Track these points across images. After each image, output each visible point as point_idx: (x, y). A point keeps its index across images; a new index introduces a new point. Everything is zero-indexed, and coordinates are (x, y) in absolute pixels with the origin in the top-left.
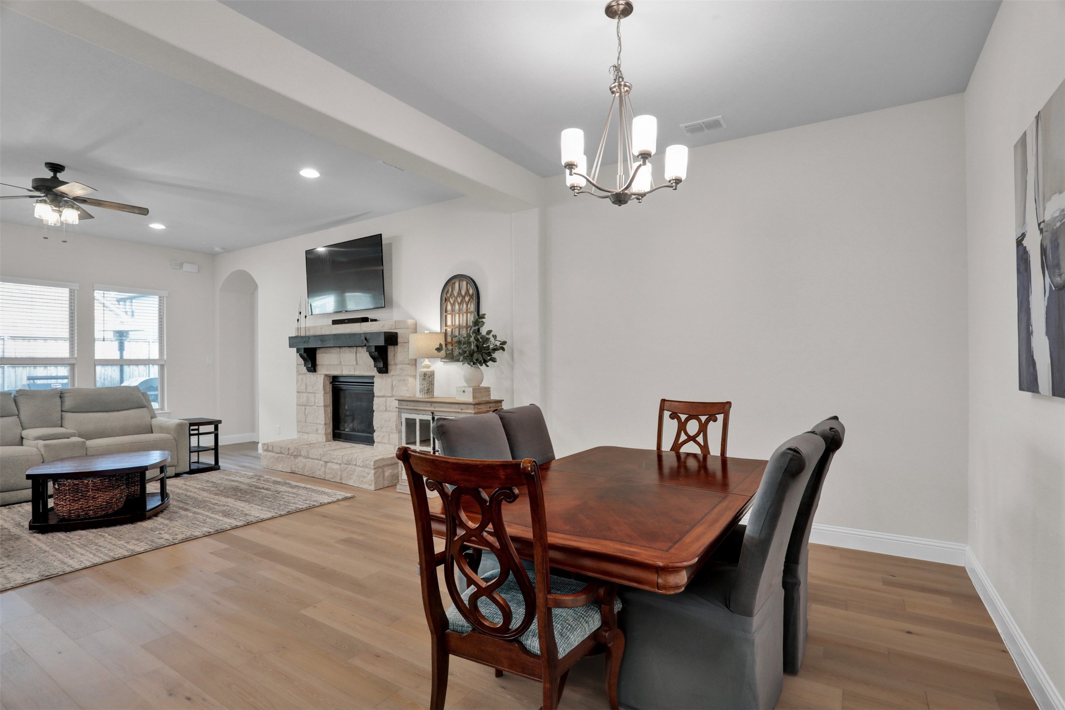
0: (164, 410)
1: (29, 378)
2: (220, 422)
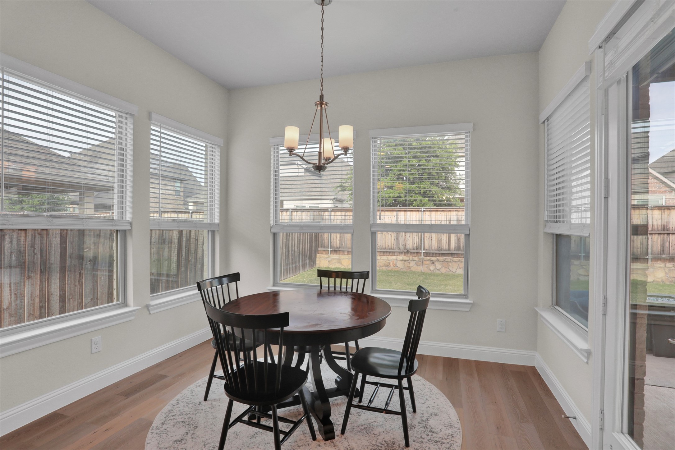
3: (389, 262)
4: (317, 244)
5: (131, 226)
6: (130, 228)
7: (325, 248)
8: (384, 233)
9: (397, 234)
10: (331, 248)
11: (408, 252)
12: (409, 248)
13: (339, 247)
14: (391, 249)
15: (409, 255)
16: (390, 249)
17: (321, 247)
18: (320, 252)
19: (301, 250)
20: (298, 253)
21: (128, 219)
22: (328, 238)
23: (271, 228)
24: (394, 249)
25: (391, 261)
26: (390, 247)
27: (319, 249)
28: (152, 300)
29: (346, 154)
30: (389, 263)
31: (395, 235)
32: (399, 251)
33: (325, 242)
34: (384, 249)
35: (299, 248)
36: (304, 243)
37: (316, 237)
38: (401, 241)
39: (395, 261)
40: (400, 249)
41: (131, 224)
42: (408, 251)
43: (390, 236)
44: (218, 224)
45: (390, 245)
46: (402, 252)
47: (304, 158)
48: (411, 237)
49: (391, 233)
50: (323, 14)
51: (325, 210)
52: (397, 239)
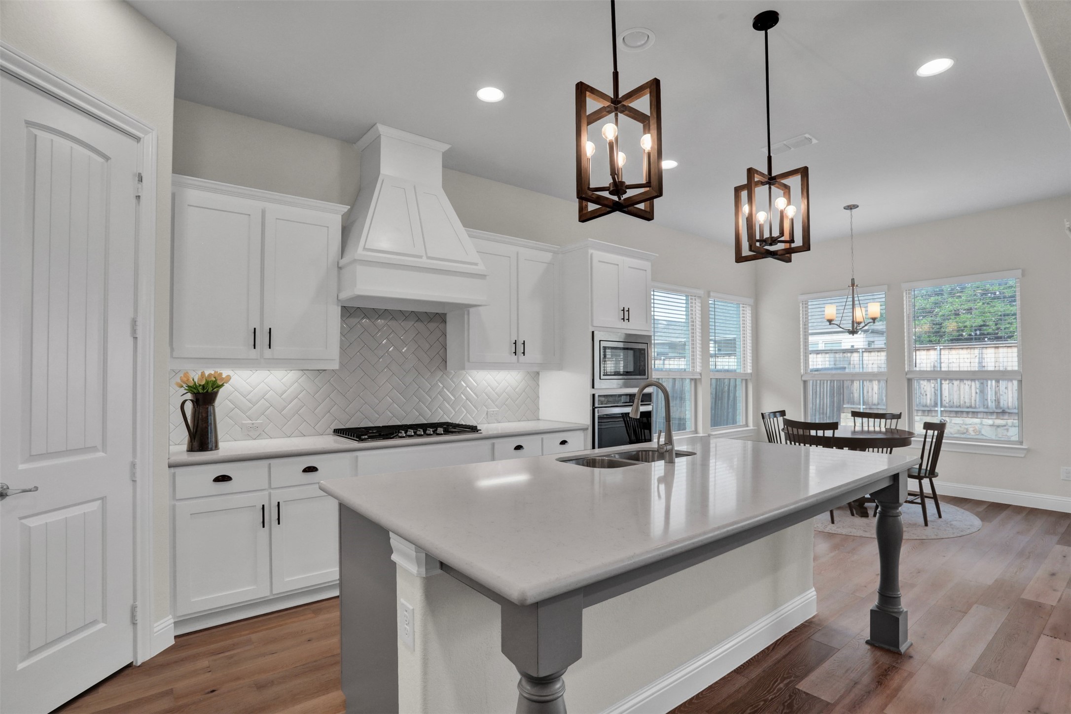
3: (966, 427)
4: (842, 399)
5: (701, 376)
6: (700, 377)
7: (854, 404)
8: (956, 383)
9: (982, 383)
10: (863, 405)
11: (1004, 412)
12: (1006, 406)
13: (876, 403)
14: (971, 407)
15: (1006, 417)
16: (968, 408)
17: (848, 403)
18: (845, 410)
19: (818, 406)
20: (814, 411)
21: (698, 371)
22: (858, 391)
23: (802, 376)
24: (975, 407)
25: (970, 426)
26: (968, 404)
27: (845, 406)
28: (712, 432)
29: (874, 322)
30: (967, 430)
31: (978, 386)
32: (986, 410)
33: (853, 397)
34: (957, 407)
35: (815, 404)
36: (822, 396)
37: (839, 388)
38: (990, 396)
39: (977, 427)
40: (987, 407)
41: (701, 374)
42: (1003, 410)
43: (967, 387)
44: (751, 374)
45: (967, 400)
46: (992, 413)
47: (841, 326)
48: (1010, 388)
49: (969, 382)
50: (851, 219)
51: (853, 350)
52: (982, 392)
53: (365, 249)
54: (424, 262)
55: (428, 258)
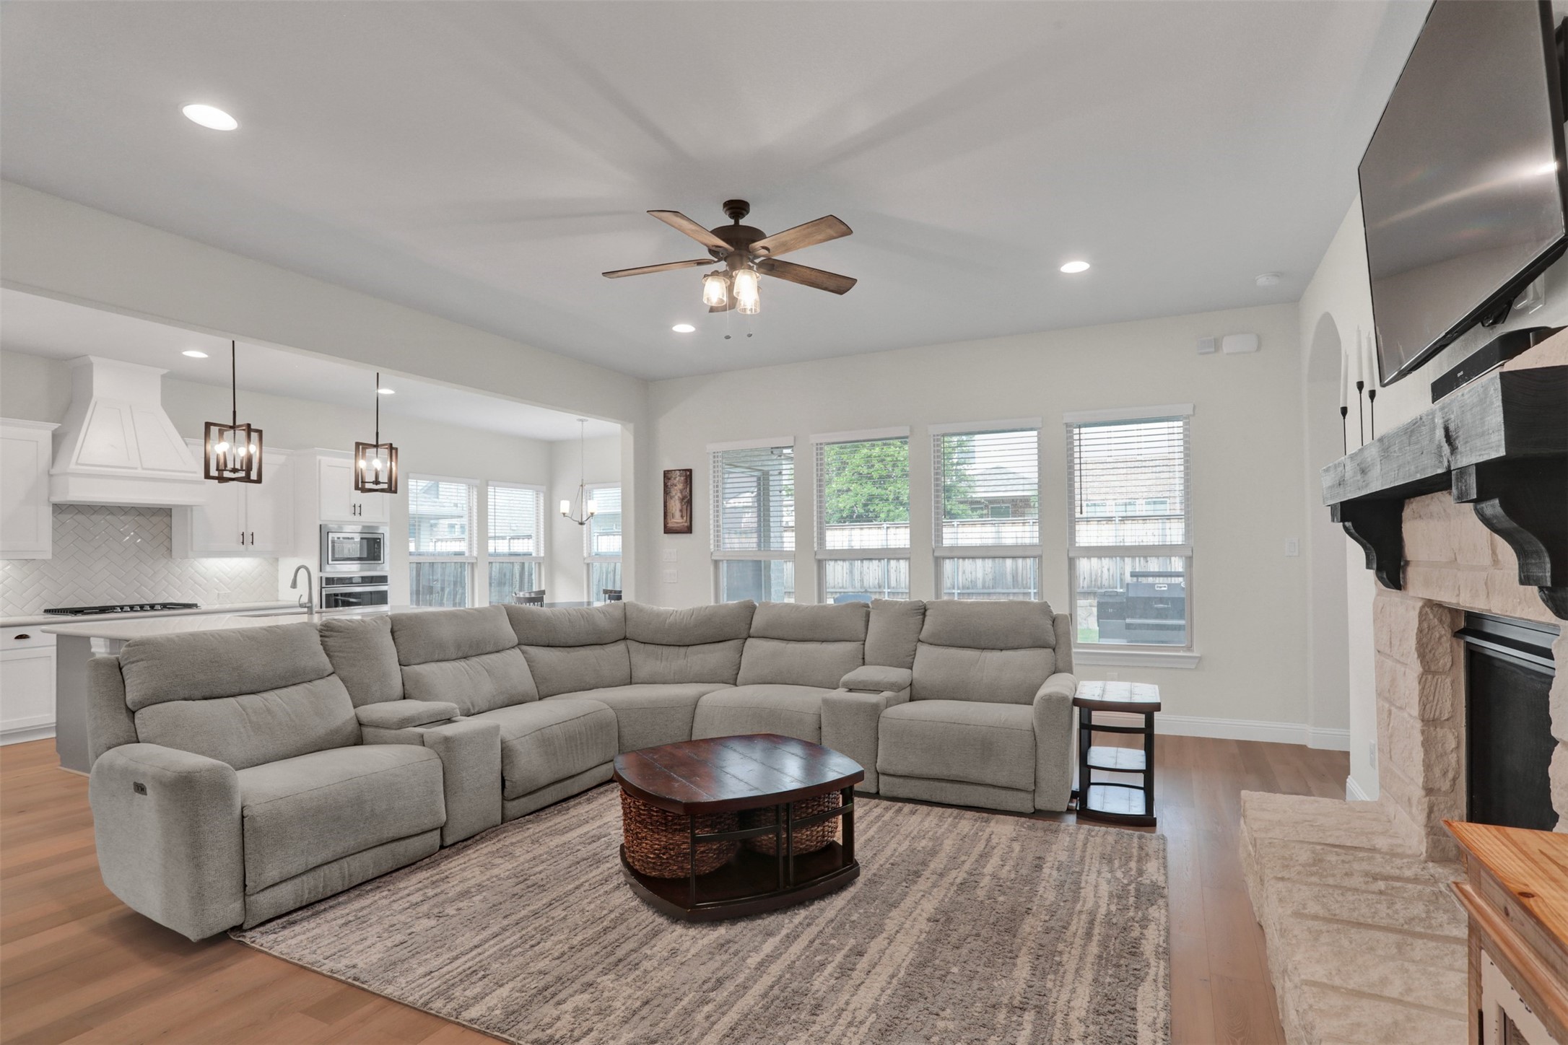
0: (1192, 651)
1: (1133, 575)
2: (1157, 707)
5: (477, 560)
21: (474, 554)
44: (544, 555)
53: (77, 464)
54: (140, 472)
55: (143, 469)
